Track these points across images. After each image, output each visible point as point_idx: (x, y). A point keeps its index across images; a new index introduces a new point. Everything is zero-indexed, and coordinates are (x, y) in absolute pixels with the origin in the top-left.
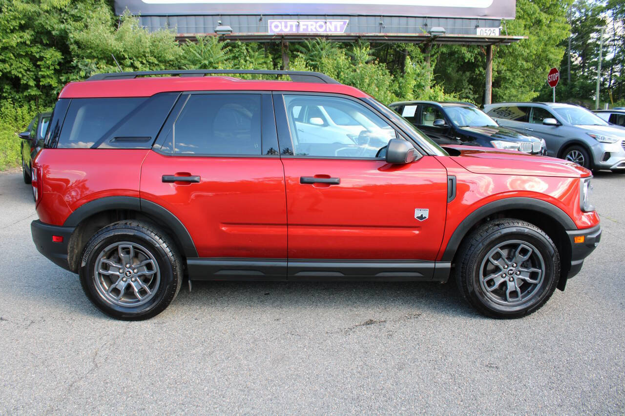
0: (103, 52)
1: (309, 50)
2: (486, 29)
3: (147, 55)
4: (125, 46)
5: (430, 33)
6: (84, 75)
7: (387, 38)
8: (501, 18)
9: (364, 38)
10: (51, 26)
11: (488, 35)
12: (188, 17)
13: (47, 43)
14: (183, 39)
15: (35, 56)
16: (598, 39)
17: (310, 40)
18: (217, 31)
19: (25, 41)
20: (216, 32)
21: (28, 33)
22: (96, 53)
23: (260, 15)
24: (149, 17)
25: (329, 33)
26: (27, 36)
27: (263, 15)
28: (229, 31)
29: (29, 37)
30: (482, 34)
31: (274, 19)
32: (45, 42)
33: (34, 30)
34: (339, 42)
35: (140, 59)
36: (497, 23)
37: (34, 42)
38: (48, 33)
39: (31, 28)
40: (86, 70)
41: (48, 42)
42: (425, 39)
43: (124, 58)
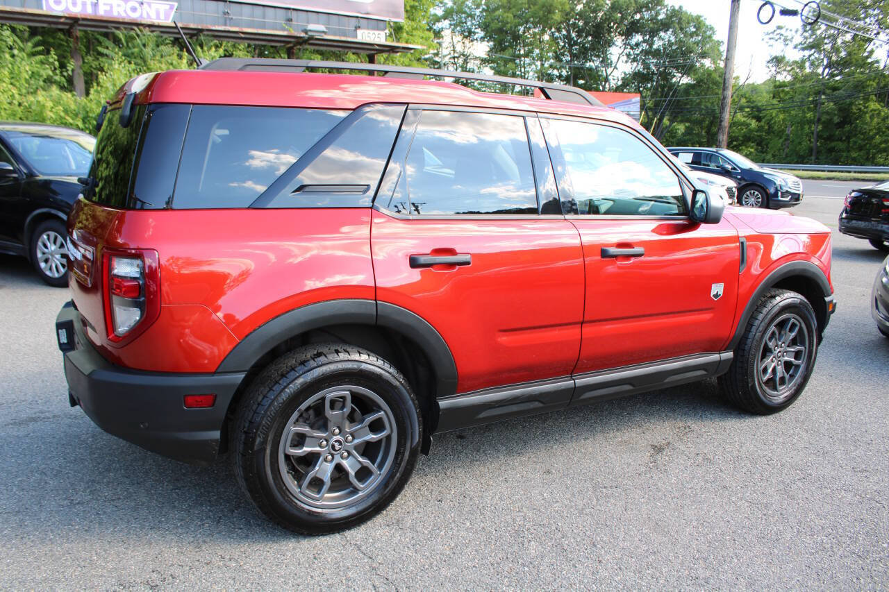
2: (369, 31)
5: (306, 32)
7: (242, 36)
8: (387, 19)
11: (372, 39)
16: (437, 54)
17: (124, 30)
25: (156, 22)
30: (364, 38)
34: (170, 37)
36: (382, 24)
42: (293, 40)
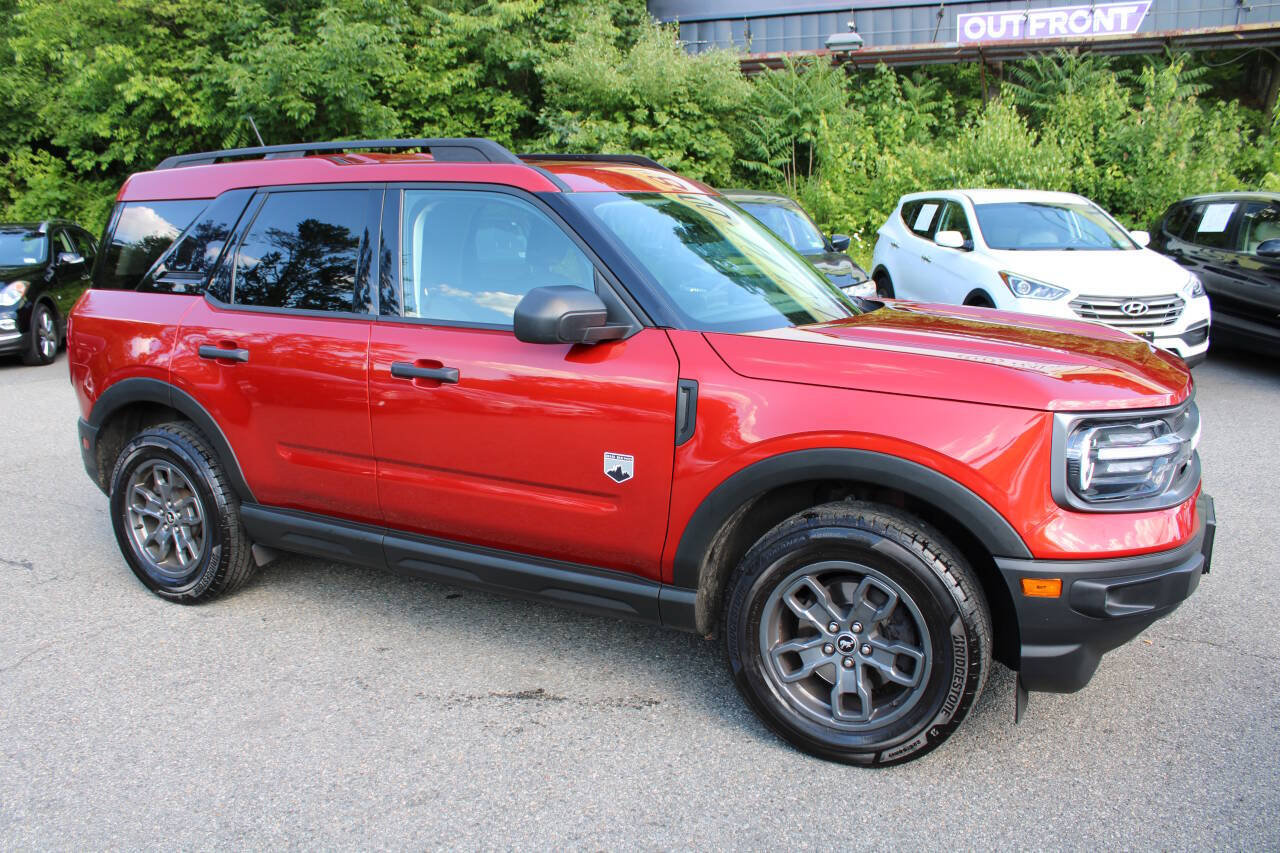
0: (596, 97)
1: (1038, 78)
3: (680, 99)
4: (634, 84)
6: (557, 141)
7: (1240, 37)
9: (1180, 42)
10: (507, 53)
12: (787, 18)
13: (503, 84)
14: (755, 65)
15: (482, 109)
17: (1043, 55)
18: (831, 44)
19: (467, 82)
20: (828, 46)
21: (472, 69)
22: (585, 99)
23: (939, 5)
24: (711, 24)
25: (1100, 36)
26: (470, 73)
27: (945, 5)
28: (855, 43)
29: (473, 74)
31: (970, 12)
32: (499, 83)
33: (483, 63)
34: (1114, 56)
35: (667, 108)
37: (482, 84)
38: (504, 65)
39: (479, 58)
40: (560, 132)
41: (505, 83)
43: (634, 108)
